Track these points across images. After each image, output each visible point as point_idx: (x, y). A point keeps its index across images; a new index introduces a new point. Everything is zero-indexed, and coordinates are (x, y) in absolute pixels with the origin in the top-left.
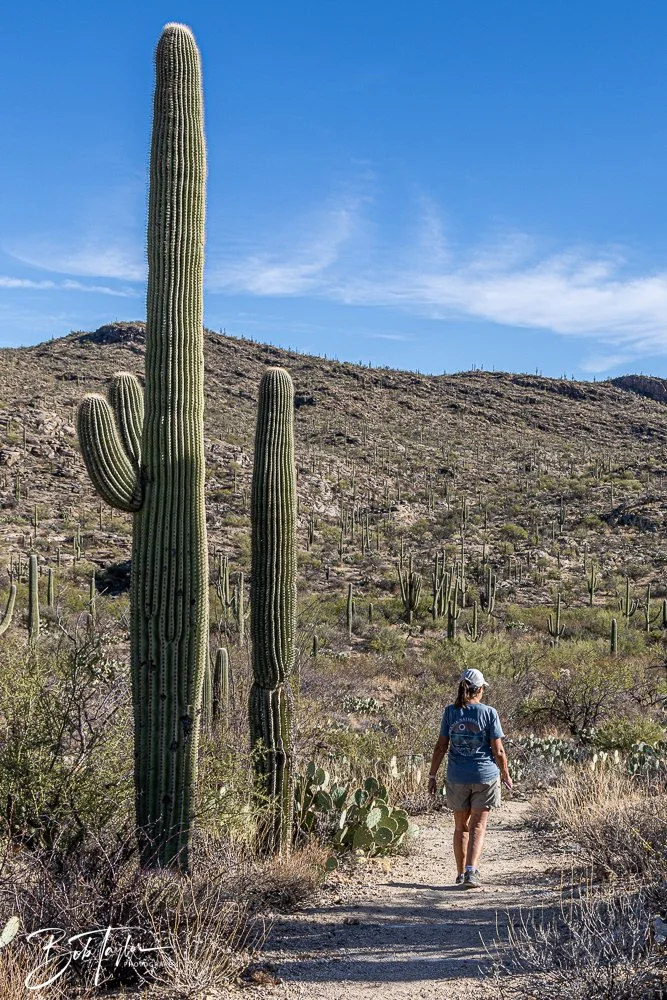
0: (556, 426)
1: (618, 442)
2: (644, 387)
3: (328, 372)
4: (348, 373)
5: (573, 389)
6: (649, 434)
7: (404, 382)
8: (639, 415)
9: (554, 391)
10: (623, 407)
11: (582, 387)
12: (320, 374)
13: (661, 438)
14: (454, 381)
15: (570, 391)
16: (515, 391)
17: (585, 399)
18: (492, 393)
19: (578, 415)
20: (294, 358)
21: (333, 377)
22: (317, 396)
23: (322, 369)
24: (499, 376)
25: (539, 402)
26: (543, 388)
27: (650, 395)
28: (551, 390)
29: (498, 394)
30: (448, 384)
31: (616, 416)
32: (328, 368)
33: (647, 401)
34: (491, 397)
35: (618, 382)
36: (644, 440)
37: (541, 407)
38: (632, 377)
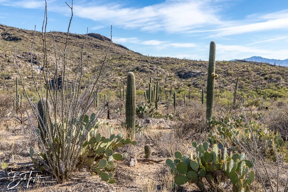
0: (77, 45)
1: (92, 49)
2: (95, 36)
3: (17, 31)
4: (23, 31)
5: (79, 36)
6: (98, 47)
7: (38, 34)
8: (95, 42)
9: (74, 37)
10: (91, 40)
11: (81, 36)
12: (16, 31)
13: (101, 48)
14: (49, 34)
15: (78, 37)
16: (65, 37)
17: (82, 38)
18: (60, 37)
19: (81, 42)
20: (7, 27)
21: (19, 32)
22: (22, 38)
23: (16, 30)
24: (61, 33)
25: (72, 39)
26: (72, 36)
27: (96, 38)
28: (73, 36)
29: (61, 37)
30: (49, 35)
31: (90, 43)
32: (17, 30)
33: (96, 39)
34: (60, 38)
35: (89, 35)
36: (98, 48)
37: (72, 40)
38: (92, 33)
